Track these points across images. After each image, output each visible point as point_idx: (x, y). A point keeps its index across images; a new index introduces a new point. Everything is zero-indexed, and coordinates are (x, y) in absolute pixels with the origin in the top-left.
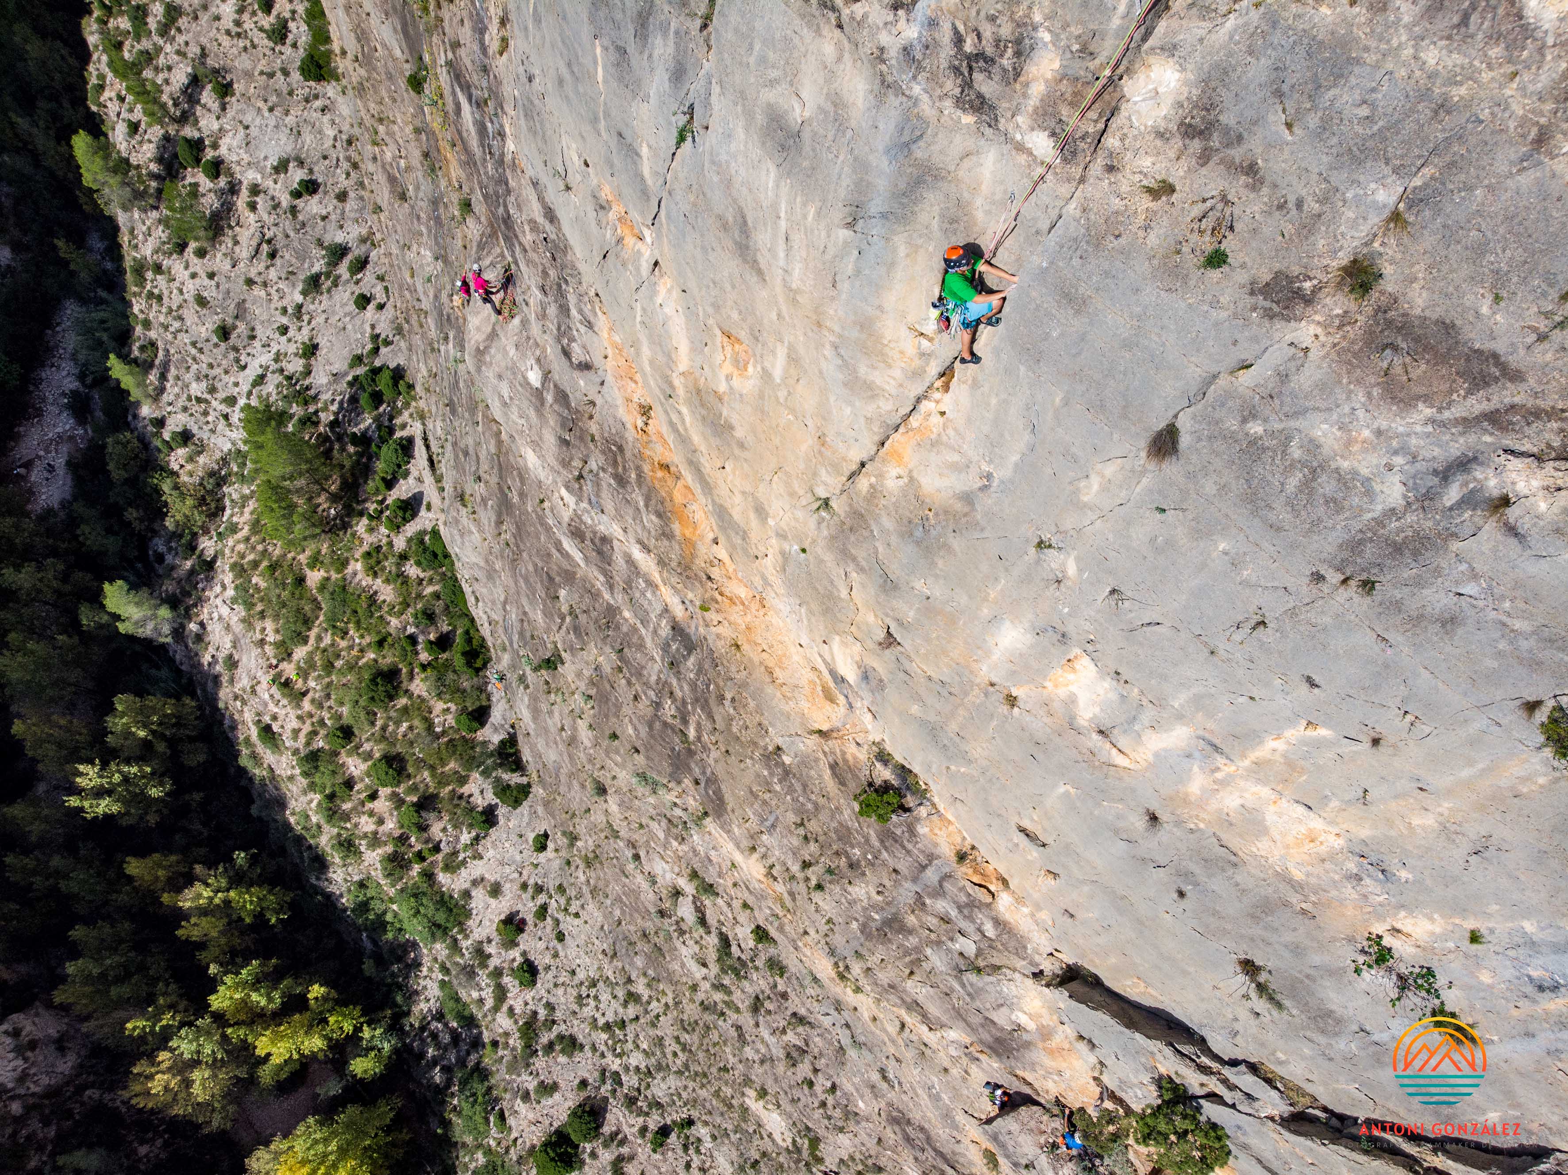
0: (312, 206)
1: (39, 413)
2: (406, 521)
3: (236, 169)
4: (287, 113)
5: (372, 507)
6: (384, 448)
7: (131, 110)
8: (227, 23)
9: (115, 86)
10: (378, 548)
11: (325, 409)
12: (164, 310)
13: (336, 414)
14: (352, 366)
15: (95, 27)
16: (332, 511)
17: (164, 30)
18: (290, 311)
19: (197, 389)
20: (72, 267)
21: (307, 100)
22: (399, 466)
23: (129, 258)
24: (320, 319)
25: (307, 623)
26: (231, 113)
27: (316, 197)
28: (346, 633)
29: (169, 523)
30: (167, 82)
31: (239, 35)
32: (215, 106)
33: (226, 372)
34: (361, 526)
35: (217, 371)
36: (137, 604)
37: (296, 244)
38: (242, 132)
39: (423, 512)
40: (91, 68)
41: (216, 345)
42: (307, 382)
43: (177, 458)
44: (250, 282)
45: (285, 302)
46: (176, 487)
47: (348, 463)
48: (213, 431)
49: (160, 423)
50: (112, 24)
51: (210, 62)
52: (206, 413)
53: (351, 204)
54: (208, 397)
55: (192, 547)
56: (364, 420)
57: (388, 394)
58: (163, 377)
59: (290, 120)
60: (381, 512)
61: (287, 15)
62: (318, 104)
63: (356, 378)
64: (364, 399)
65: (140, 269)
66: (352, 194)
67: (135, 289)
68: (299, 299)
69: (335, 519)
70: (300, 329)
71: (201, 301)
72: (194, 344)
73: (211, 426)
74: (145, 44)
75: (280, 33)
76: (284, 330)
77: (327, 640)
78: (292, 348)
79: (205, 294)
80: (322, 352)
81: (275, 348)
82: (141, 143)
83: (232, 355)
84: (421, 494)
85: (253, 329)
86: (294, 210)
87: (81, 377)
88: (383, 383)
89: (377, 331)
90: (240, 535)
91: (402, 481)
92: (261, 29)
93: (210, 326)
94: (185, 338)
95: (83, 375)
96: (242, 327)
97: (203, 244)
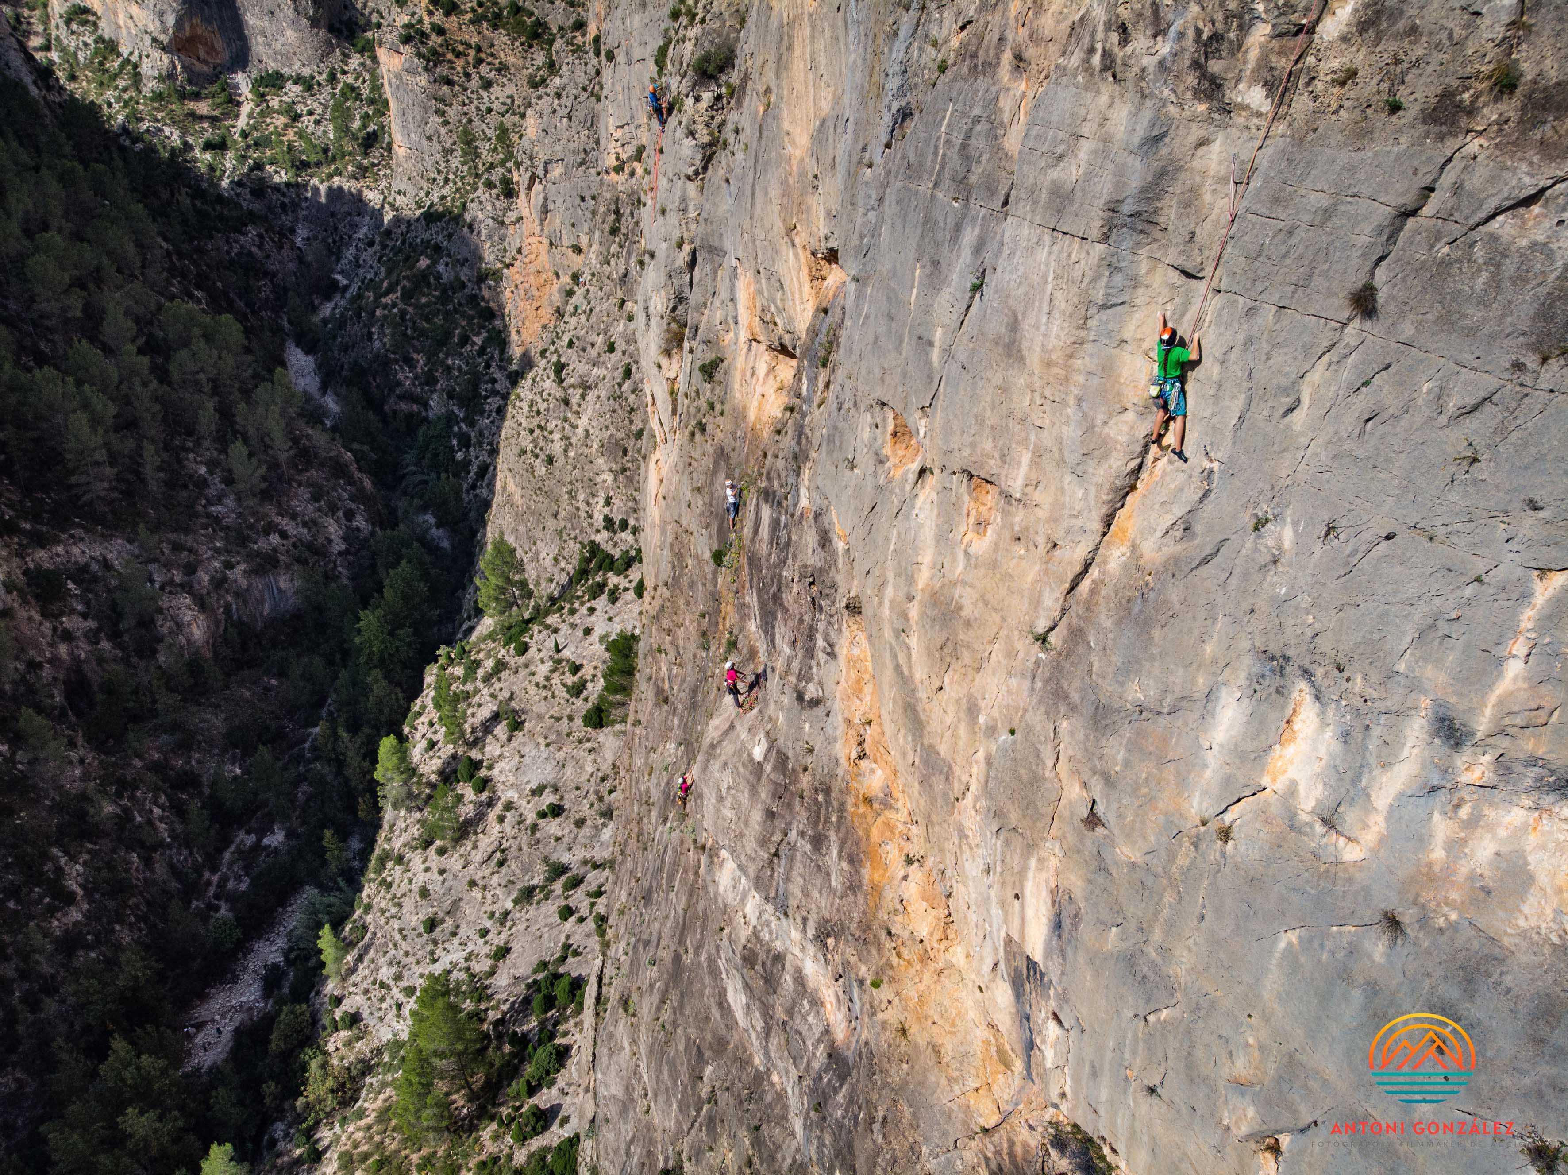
0: (552, 827)
1: (235, 980)
2: (536, 1132)
3: (500, 787)
4: (560, 749)
5: (505, 1111)
6: (540, 1050)
7: (435, 732)
8: (539, 678)
9: (432, 713)
10: (496, 1159)
11: (496, 1008)
12: (389, 896)
13: (504, 1014)
14: (535, 972)
15: (435, 671)
16: (465, 1111)
17: (487, 679)
18: (497, 915)
19: (386, 973)
20: (327, 856)
21: (580, 742)
22: (548, 1073)
23: (381, 844)
24: (521, 927)
26: (514, 743)
27: (558, 820)
29: (300, 1102)
30: (473, 715)
31: (545, 687)
32: (503, 737)
33: (418, 963)
34: (487, 1132)
35: (411, 959)
37: (525, 858)
38: (517, 758)
39: (555, 1128)
40: (418, 702)
41: (420, 935)
42: (487, 982)
43: (335, 1042)
44: (472, 884)
45: (495, 907)
46: (324, 1066)
47: (498, 1063)
48: (381, 1019)
49: (338, 1001)
50: (450, 670)
51: (514, 704)
52: (382, 1000)
53: (586, 831)
54: (391, 983)
55: (309, 1134)
56: (529, 1022)
57: (561, 1000)
58: (360, 958)
59: (560, 755)
60: (513, 1119)
61: (589, 677)
62: (588, 745)
63: (535, 982)
64: (538, 999)
65: (383, 861)
66: (589, 823)
67: (372, 876)
68: (509, 905)
69: (464, 1119)
70: (500, 933)
71: (424, 893)
72: (401, 930)
73: (381, 1013)
74: (469, 687)
75: (577, 690)
76: (484, 933)
78: (486, 949)
79: (430, 887)
80: (512, 956)
81: (470, 947)
82: (431, 758)
83: (430, 947)
84: (560, 1106)
85: (458, 927)
86: (534, 828)
87: (286, 955)
88: (560, 989)
89: (571, 942)
90: (363, 1123)
91: (545, 1090)
92: (564, 685)
93: (422, 917)
94: (396, 924)
95: (291, 949)
96: (449, 923)
97: (448, 843)
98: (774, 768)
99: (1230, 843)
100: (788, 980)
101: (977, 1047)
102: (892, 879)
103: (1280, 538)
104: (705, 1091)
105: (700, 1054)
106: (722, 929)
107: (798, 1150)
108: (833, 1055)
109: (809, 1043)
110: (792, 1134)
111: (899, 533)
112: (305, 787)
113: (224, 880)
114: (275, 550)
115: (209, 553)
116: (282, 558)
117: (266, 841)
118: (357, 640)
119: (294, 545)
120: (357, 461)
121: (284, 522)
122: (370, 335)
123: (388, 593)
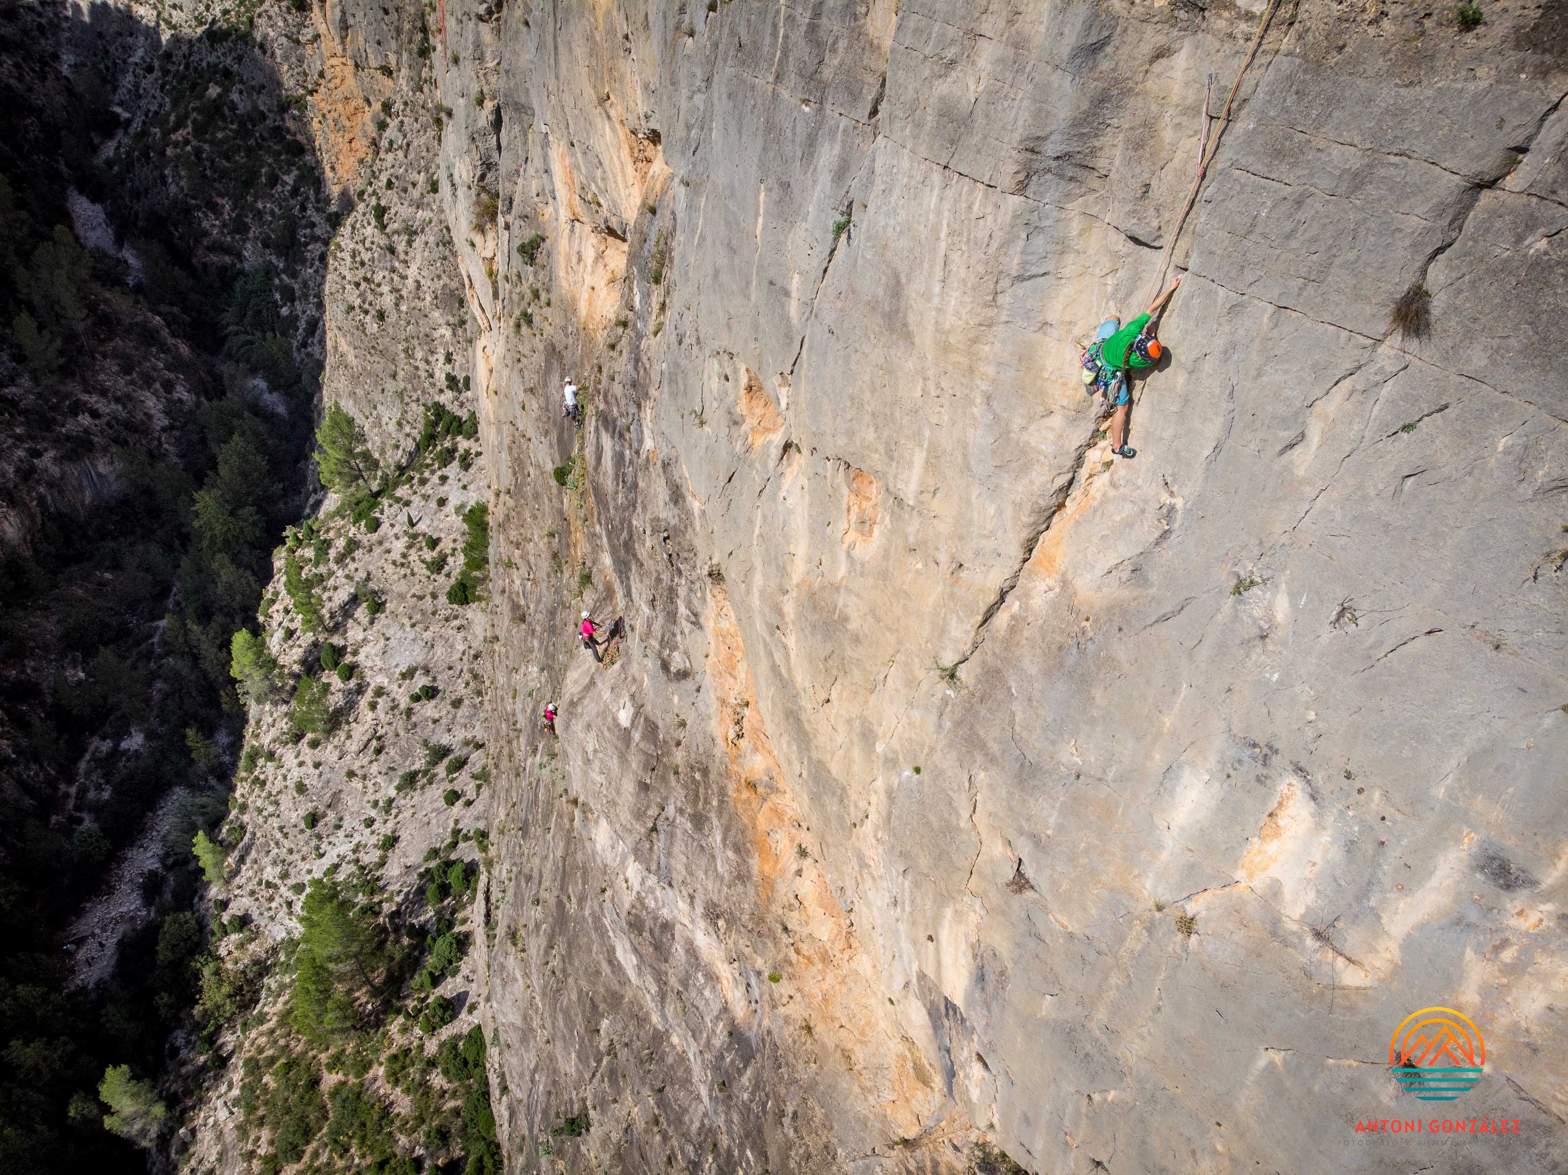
0: (428, 709)
1: (111, 891)
2: (444, 1022)
3: (368, 673)
4: (426, 629)
5: (411, 1004)
6: (440, 941)
7: (292, 620)
8: (396, 555)
9: (286, 600)
10: (407, 1052)
11: (390, 899)
12: (264, 794)
13: (399, 905)
14: (427, 859)
15: (284, 554)
16: (369, 1007)
17: (340, 560)
18: (381, 804)
19: (271, 873)
20: (193, 755)
21: (447, 620)
22: (450, 962)
23: (249, 742)
24: (407, 814)
25: (307, 1134)
26: (377, 626)
27: (433, 702)
28: (347, 1150)
29: (197, 1010)
30: (330, 599)
31: (402, 565)
32: (365, 620)
33: (304, 859)
34: (395, 1025)
35: (296, 857)
36: (134, 1095)
37: (403, 743)
38: (382, 642)
39: (463, 1015)
40: (270, 588)
41: (302, 831)
42: (378, 874)
43: (227, 946)
44: (351, 774)
45: (378, 796)
46: (217, 973)
47: (398, 956)
48: (272, 918)
49: (224, 905)
50: (299, 552)
51: (372, 585)
52: (271, 899)
53: (464, 711)
54: (278, 881)
55: (211, 1040)
56: (426, 912)
57: (456, 887)
58: (242, 860)
59: (428, 635)
60: (420, 1011)
61: (449, 551)
62: (456, 623)
63: (428, 871)
64: (432, 888)
65: (253, 758)
66: (466, 702)
67: (244, 774)
68: (392, 792)
69: (369, 1015)
70: (386, 822)
71: (301, 788)
72: (281, 829)
73: (272, 913)
74: (322, 569)
75: (438, 565)
76: (370, 822)
77: (324, 1158)
78: (374, 840)
79: (307, 782)
80: (401, 845)
81: (357, 838)
82: (291, 647)
83: (314, 842)
84: (466, 993)
85: (341, 819)
86: (409, 712)
87: (163, 859)
88: (454, 877)
89: (460, 826)
90: (265, 1027)
91: (449, 979)
92: (423, 561)
93: (302, 812)
94: (275, 822)
95: (167, 855)
96: (331, 816)
97: (319, 735)
98: (644, 737)
99: (1194, 938)
100: (678, 950)
101: (891, 1060)
102: (783, 872)
103: (1270, 608)
104: (603, 1045)
105: (594, 1006)
106: (604, 891)
107: (705, 1115)
108: (735, 1034)
109: (707, 1019)
110: (698, 1098)
111: (764, 517)
112: (159, 685)
113: (83, 791)
114: (86, 431)
115: (10, 441)
116: (96, 439)
117: (124, 745)
118: (196, 524)
119: (108, 424)
120: (169, 325)
121: (93, 400)
122: (163, 178)
123: (223, 470)
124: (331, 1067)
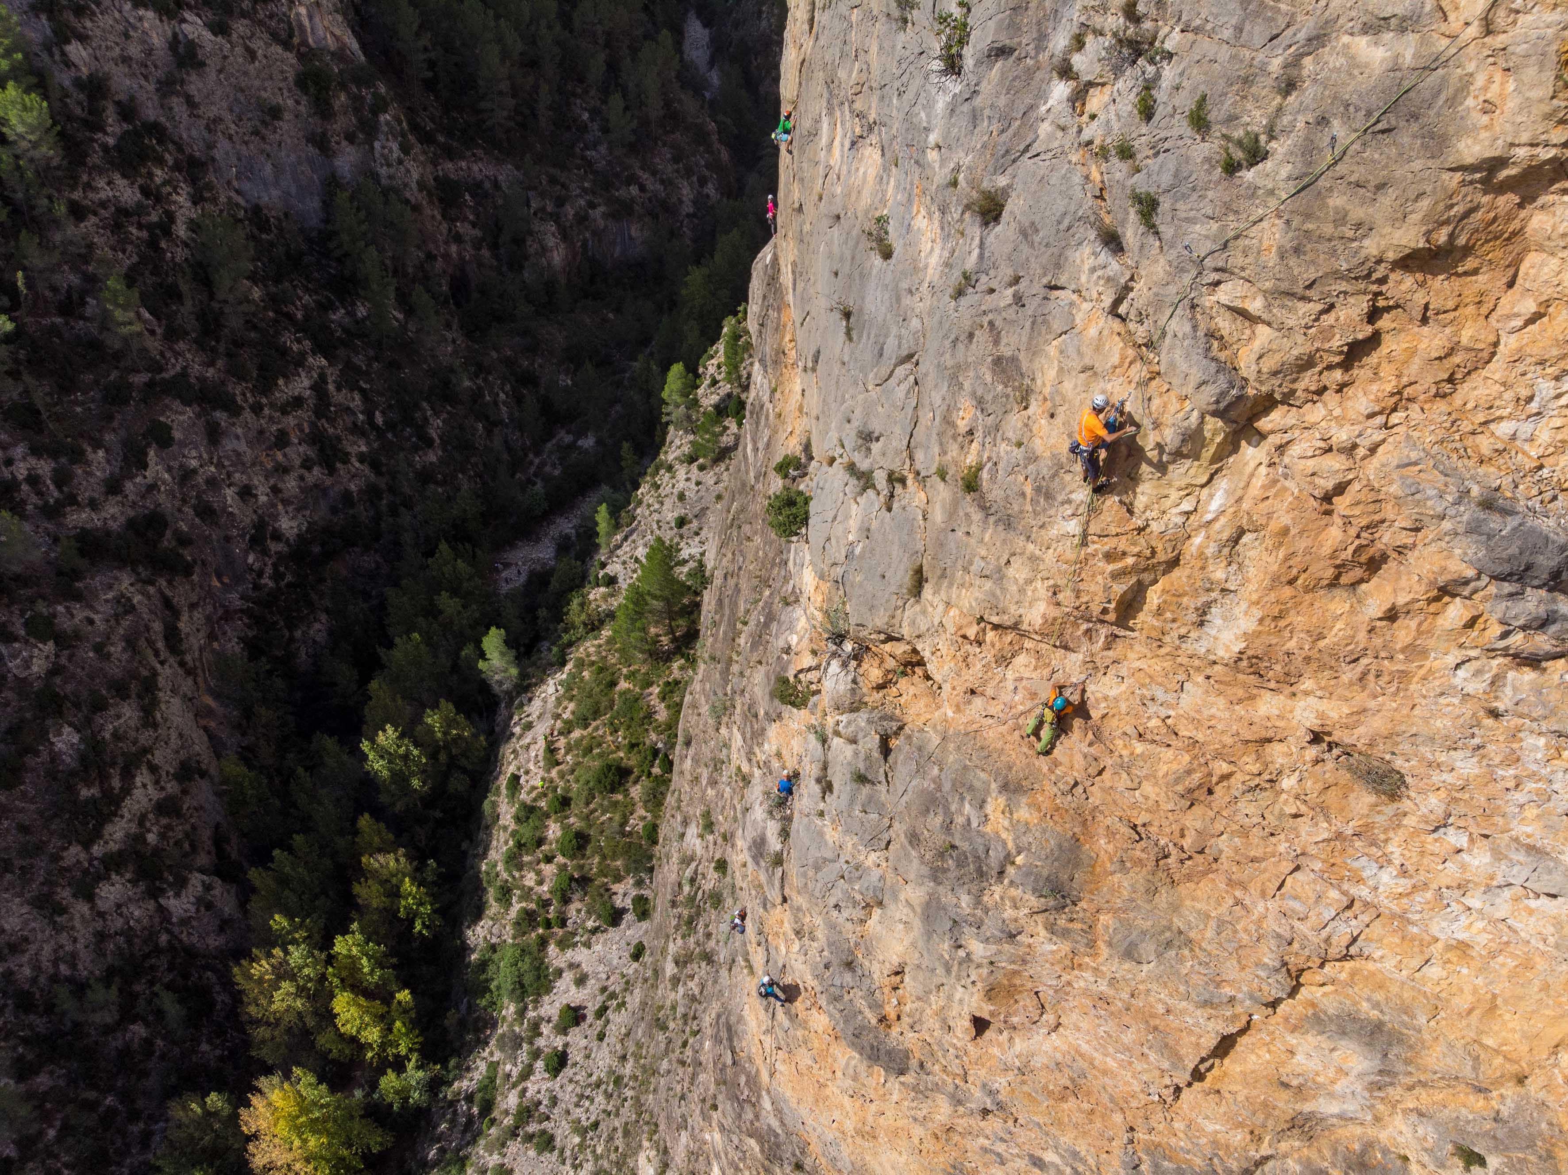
1: (538, 540)
7: (720, 373)
9: (721, 357)
10: (678, 683)
12: (656, 495)
15: (732, 323)
16: (666, 648)
19: (640, 551)
20: (623, 464)
23: (661, 456)
25: (596, 713)
28: (616, 731)
29: (561, 627)
34: (677, 664)
36: (502, 654)
40: (715, 347)
43: (595, 593)
46: (582, 605)
49: (603, 565)
54: (643, 559)
55: (562, 650)
58: (626, 538)
65: (658, 468)
67: (648, 480)
69: (664, 653)
71: (682, 497)
72: (658, 522)
77: (600, 732)
79: (687, 493)
81: (706, 546)
82: (713, 393)
85: (701, 529)
87: (576, 529)
90: (597, 643)
93: (676, 515)
94: (656, 516)
95: (581, 526)
96: (695, 524)
97: (708, 464)
112: (618, 407)
113: (543, 464)
114: (632, 200)
115: (578, 191)
116: (636, 208)
117: (580, 443)
118: (684, 292)
119: (650, 200)
120: (719, 133)
121: (645, 176)
123: (718, 257)
124: (627, 678)
